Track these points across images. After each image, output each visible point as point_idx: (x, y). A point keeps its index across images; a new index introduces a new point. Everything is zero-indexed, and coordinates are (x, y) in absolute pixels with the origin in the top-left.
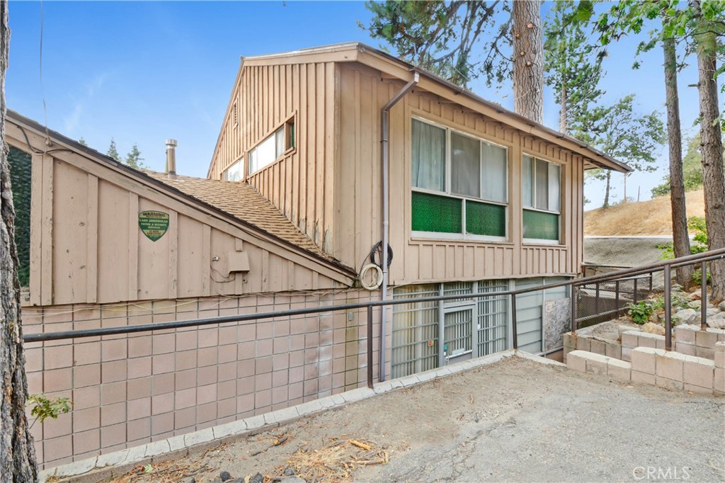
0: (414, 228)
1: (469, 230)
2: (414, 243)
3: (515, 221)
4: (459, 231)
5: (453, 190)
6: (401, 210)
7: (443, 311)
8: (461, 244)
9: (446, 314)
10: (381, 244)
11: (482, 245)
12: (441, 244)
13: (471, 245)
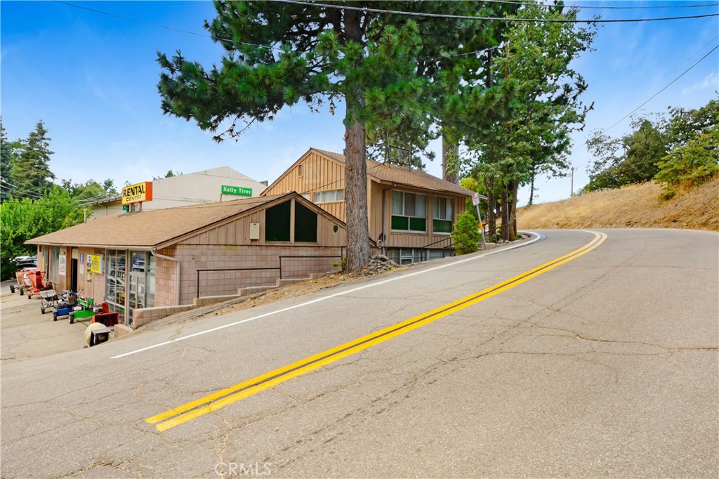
0: (392, 228)
1: (411, 229)
2: (392, 234)
3: (430, 225)
4: (407, 229)
5: (405, 214)
6: (388, 222)
7: (401, 259)
8: (408, 234)
9: (402, 260)
10: (382, 234)
11: (415, 234)
12: (401, 234)
13: (411, 234)
